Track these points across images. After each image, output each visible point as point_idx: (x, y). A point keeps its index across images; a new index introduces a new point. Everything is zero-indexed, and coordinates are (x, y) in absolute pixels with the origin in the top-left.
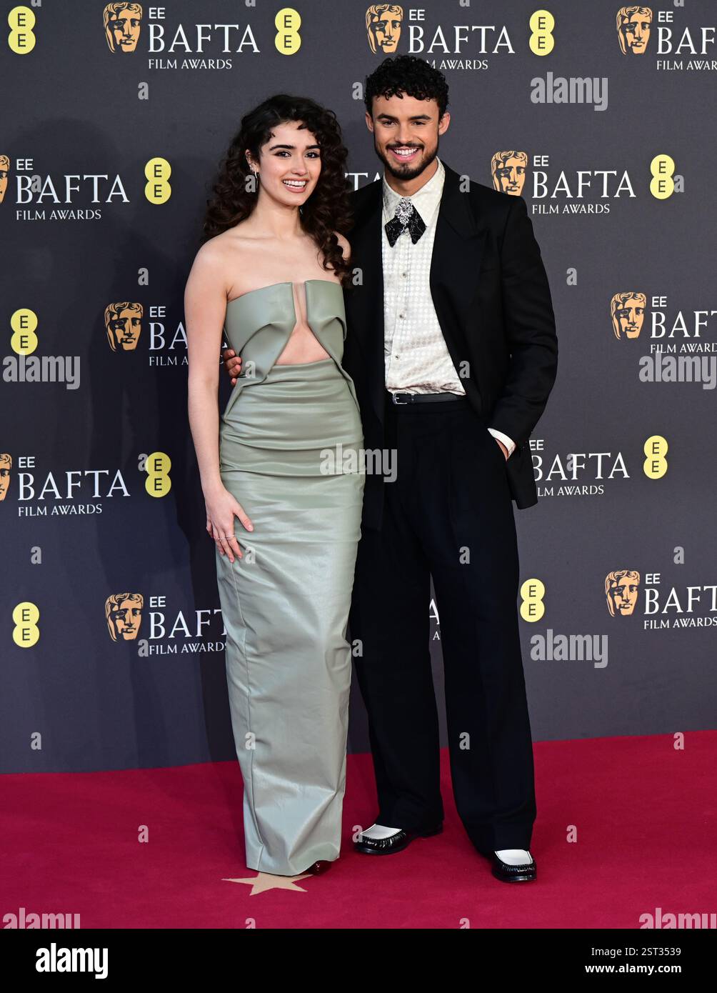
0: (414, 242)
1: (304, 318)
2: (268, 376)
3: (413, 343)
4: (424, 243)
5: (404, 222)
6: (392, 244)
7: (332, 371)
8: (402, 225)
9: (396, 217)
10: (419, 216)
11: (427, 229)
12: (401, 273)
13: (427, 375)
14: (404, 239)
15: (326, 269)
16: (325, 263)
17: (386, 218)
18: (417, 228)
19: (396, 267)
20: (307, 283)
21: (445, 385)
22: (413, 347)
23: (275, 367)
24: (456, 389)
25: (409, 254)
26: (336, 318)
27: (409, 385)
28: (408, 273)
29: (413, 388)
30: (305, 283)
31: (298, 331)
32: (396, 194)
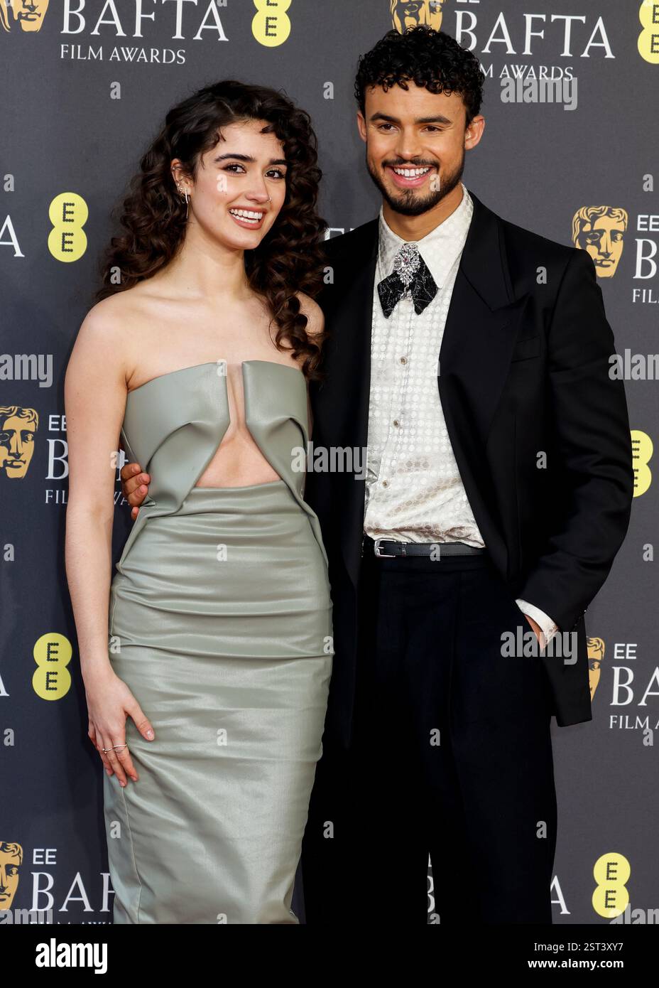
0: (418, 311)
1: (242, 421)
2: (184, 503)
3: (410, 464)
4: (434, 313)
5: (406, 280)
6: (387, 314)
7: (283, 500)
8: (403, 285)
9: (395, 272)
10: (428, 272)
11: (439, 293)
12: (398, 357)
13: (426, 513)
14: (405, 306)
15: (279, 347)
16: (278, 338)
17: (381, 275)
18: (424, 291)
19: (390, 348)
20: (247, 365)
21: (453, 530)
22: (409, 470)
23: (196, 490)
24: (471, 538)
25: (409, 329)
26: (291, 419)
27: (398, 526)
28: (408, 358)
29: (405, 533)
30: (243, 364)
31: (232, 439)
32: (396, 237)
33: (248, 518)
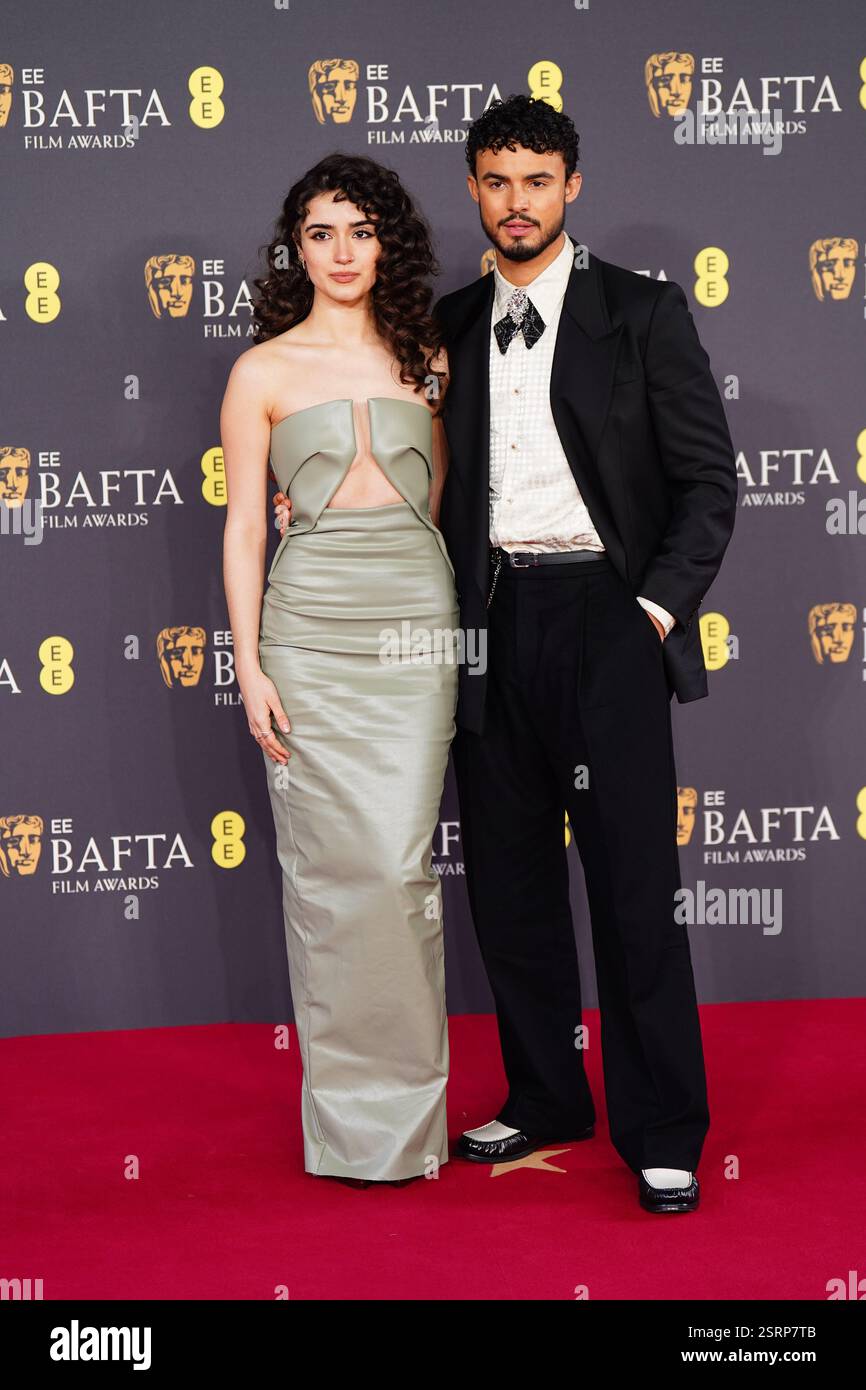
0: (529, 347)
1: (368, 449)
2: (319, 523)
3: (530, 482)
5: (518, 320)
6: (503, 351)
7: (408, 518)
8: (515, 325)
9: (508, 314)
10: (536, 312)
11: (546, 331)
12: (512, 389)
13: (551, 526)
14: (518, 342)
17: (496, 317)
18: (533, 328)
19: (505, 382)
20: (371, 402)
21: (576, 537)
22: (530, 488)
23: (328, 511)
24: (592, 543)
25: (522, 364)
26: (413, 449)
27: (528, 539)
28: (522, 389)
29: (534, 545)
30: (368, 402)
31: (360, 463)
32: (509, 284)
33: (372, 535)
